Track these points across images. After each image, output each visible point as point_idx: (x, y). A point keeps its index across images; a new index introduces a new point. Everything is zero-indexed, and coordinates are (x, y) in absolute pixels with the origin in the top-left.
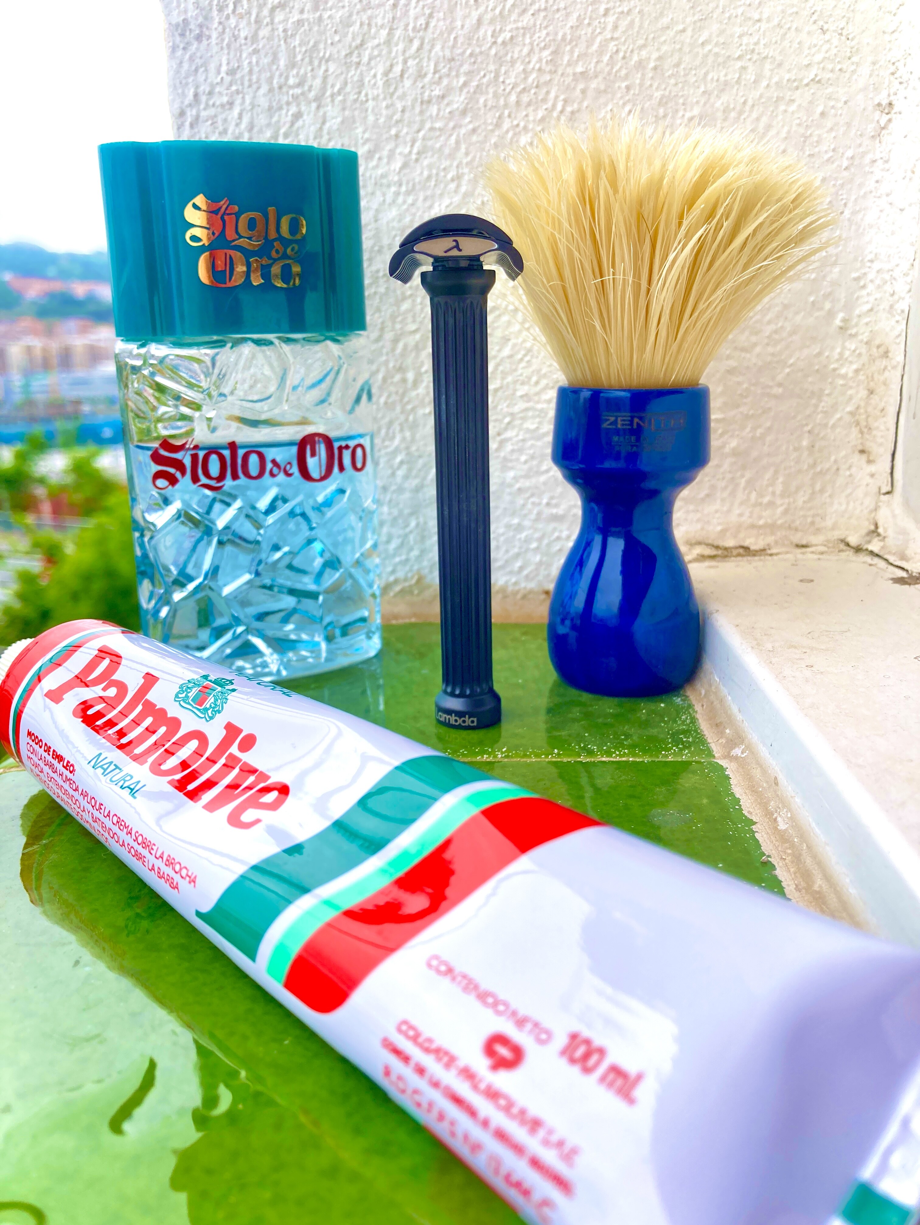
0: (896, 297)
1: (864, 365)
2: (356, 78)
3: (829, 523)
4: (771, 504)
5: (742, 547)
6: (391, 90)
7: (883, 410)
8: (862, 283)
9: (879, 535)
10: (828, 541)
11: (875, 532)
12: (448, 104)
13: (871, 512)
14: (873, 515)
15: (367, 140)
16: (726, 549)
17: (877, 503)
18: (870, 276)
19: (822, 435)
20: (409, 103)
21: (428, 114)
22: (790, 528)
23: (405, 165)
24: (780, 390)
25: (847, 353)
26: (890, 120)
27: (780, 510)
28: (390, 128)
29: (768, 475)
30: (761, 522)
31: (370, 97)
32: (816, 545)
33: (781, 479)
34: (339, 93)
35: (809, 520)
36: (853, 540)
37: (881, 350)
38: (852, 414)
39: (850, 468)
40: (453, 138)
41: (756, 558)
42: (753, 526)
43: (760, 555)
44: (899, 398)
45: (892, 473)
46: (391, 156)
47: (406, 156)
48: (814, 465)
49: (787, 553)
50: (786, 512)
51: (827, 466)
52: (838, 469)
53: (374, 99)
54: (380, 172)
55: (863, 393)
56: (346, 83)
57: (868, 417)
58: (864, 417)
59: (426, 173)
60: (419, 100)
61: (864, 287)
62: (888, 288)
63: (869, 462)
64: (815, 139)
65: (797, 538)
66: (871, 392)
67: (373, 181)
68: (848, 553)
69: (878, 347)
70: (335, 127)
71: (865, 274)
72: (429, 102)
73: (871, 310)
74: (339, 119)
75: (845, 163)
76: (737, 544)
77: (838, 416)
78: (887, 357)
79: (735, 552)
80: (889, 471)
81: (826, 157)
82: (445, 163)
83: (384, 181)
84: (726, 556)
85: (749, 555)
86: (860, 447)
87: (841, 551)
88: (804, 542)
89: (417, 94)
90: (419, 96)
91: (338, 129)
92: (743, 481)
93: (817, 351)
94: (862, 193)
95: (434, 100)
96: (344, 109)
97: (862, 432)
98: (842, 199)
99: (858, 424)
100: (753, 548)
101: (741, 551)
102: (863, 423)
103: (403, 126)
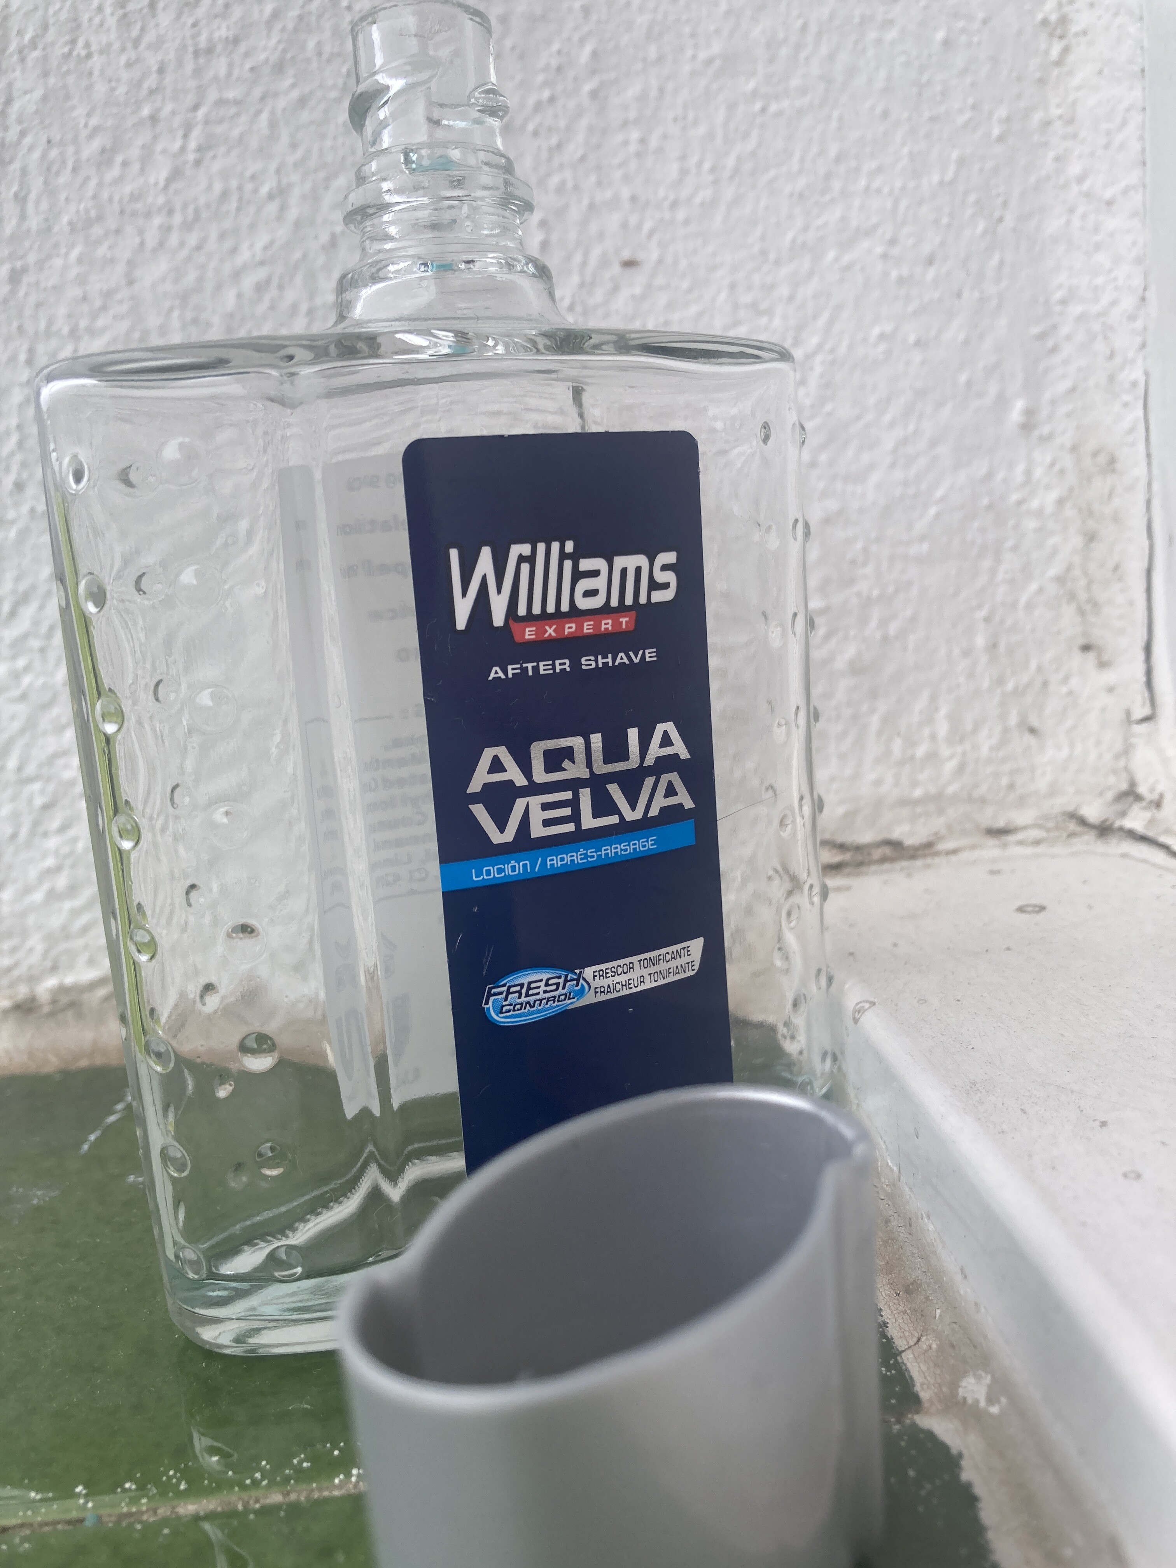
0: (1118, 360)
1: (1071, 489)
2: (63, 16)
3: (1042, 784)
4: (932, 757)
5: (888, 843)
6: (135, 32)
7: (1116, 568)
8: (1050, 343)
9: (1138, 798)
10: (1047, 817)
11: (1131, 795)
12: (247, 55)
13: (1117, 757)
14: (1122, 763)
15: (96, 130)
16: (858, 848)
17: (1126, 740)
18: (1065, 330)
19: (1009, 623)
20: (172, 55)
21: (211, 74)
22: (970, 799)
23: (176, 174)
24: (925, 547)
25: (1038, 472)
26: (1066, 50)
27: (949, 767)
28: (138, 105)
29: (921, 703)
30: (918, 793)
31: (94, 47)
32: (1025, 828)
33: (943, 711)
34: (33, 44)
35: (1005, 781)
36: (1093, 812)
37: (1102, 459)
38: (1060, 580)
39: (1066, 680)
40: (264, 117)
41: (919, 863)
42: (904, 802)
43: (924, 856)
44: (1146, 543)
45: (1149, 684)
46: (146, 158)
47: (175, 156)
48: (1000, 681)
49: (973, 847)
50: (961, 769)
51: (1025, 678)
52: (1045, 684)
53: (101, 52)
54: (128, 189)
55: (1077, 541)
56: (45, 27)
57: (1090, 583)
58: (1083, 582)
59: (218, 187)
60: (191, 49)
61: (1054, 349)
62: (1100, 347)
63: (1103, 665)
64: (938, 88)
65: (989, 817)
66: (1091, 538)
67: (116, 206)
68: (1086, 838)
69: (1095, 454)
70: (32, 108)
71: (1054, 327)
72: (210, 50)
73: (1073, 390)
74: (38, 94)
75: (996, 131)
76: (879, 837)
77: (1034, 587)
78: (1113, 471)
79: (877, 854)
80: (1144, 679)
81: (961, 119)
82: (254, 167)
83: (139, 206)
84: (861, 864)
85: (902, 858)
86: (1081, 641)
87: (1071, 835)
88: (1001, 823)
89: (184, 38)
90: (190, 42)
91: (37, 112)
92: (875, 721)
93: (984, 470)
94: (1033, 179)
95: (219, 48)
96: (45, 74)
97: (1081, 612)
98: (999, 195)
99: (1072, 597)
100: (909, 842)
101: (887, 851)
102: (1082, 596)
103: (163, 100)
